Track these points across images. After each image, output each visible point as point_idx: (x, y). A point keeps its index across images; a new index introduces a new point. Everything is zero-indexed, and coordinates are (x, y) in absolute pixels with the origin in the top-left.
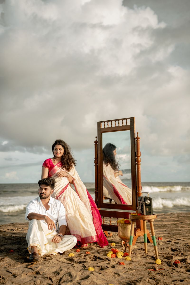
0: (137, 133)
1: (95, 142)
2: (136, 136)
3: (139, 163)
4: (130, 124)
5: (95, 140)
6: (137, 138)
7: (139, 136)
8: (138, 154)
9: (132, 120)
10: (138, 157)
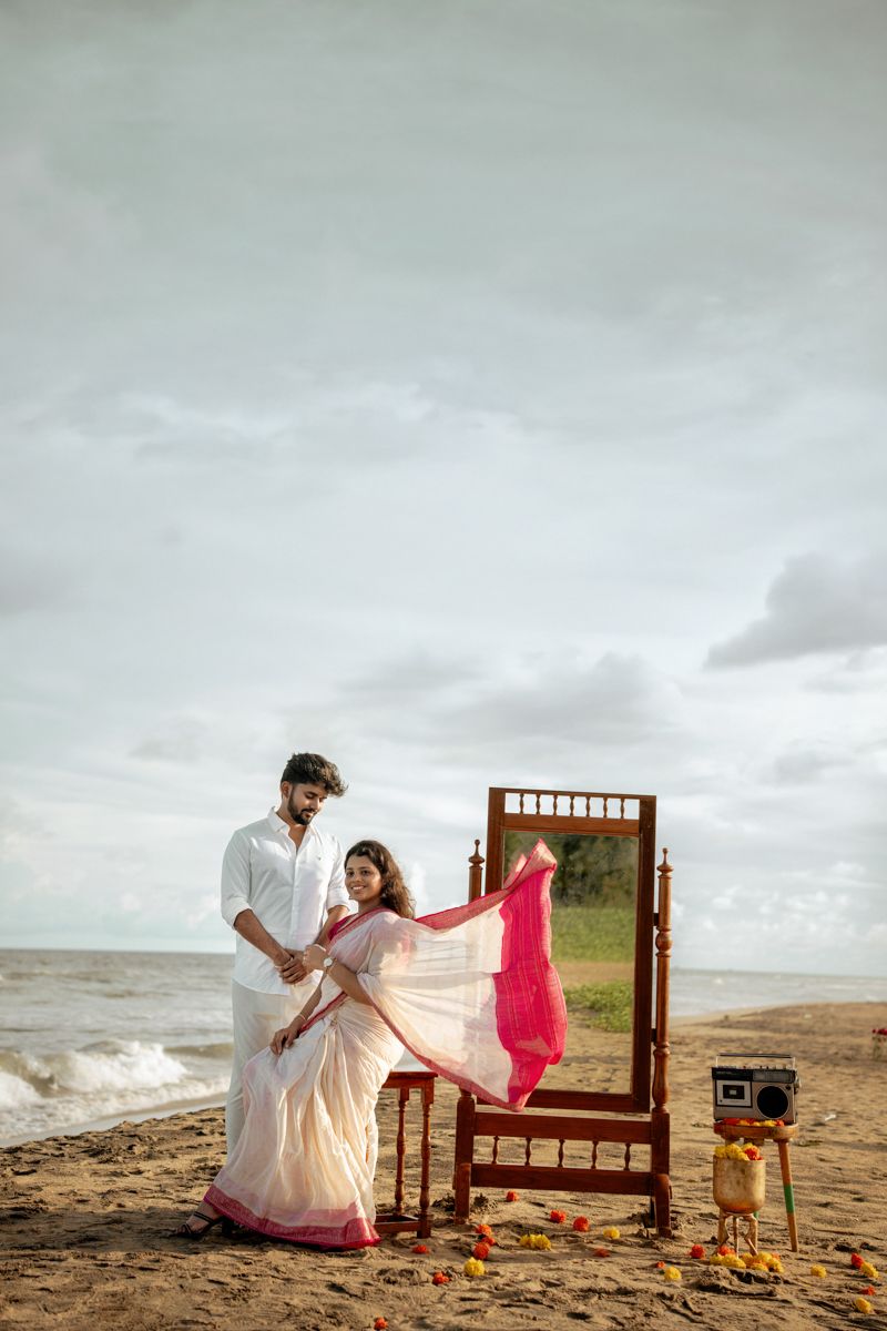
0: (665, 851)
1: (471, 859)
2: (658, 862)
3: (669, 952)
4: (637, 818)
5: (473, 854)
6: (665, 869)
7: (669, 863)
8: (666, 922)
9: (648, 805)
10: (664, 930)
